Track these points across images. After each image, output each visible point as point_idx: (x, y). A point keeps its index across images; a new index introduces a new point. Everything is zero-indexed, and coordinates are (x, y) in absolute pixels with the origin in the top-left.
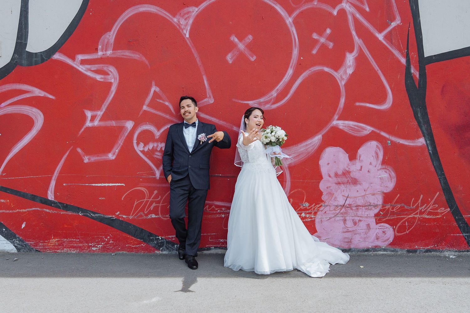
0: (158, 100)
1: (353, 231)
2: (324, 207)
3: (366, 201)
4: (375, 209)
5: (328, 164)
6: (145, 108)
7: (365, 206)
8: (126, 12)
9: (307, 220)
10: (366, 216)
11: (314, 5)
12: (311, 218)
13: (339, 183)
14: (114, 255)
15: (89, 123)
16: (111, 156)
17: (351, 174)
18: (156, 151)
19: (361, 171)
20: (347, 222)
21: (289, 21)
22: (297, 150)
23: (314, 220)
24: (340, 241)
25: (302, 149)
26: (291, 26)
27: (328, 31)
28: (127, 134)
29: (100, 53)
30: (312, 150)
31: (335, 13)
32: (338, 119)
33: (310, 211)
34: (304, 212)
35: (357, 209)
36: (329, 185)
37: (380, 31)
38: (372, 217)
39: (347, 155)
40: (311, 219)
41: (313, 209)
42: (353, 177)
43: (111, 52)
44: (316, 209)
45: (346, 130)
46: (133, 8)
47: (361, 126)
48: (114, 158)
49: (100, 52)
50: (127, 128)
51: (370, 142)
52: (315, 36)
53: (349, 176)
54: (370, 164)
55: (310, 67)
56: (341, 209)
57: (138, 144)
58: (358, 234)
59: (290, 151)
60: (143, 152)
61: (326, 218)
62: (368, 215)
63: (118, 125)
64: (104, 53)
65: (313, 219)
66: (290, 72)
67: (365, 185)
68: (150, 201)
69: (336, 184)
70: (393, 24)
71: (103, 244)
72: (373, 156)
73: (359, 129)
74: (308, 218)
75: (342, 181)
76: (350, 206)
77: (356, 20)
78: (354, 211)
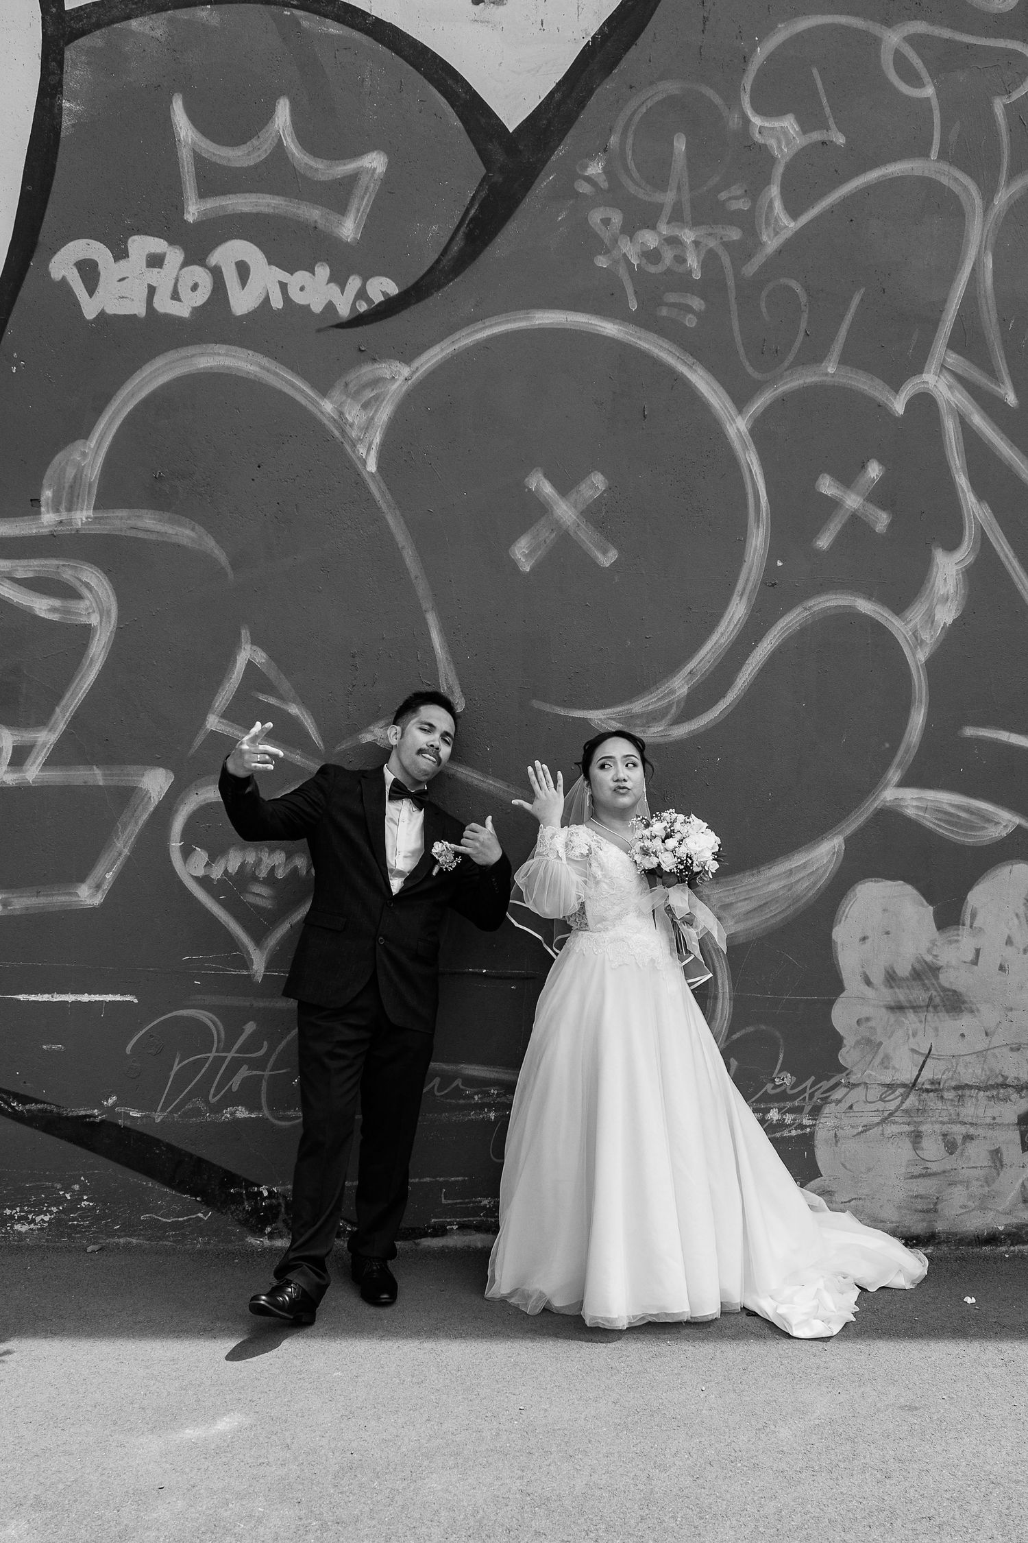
0: (262, 698)
1: (944, 1172)
2: (845, 1090)
3: (991, 1070)
4: (1021, 1097)
5: (864, 939)
6: (213, 722)
7: (987, 1088)
8: (148, 369)
9: (786, 1134)
10: (989, 1120)
11: (827, 374)
12: (802, 1127)
13: (897, 1008)
14: (94, 1251)
15: (6, 772)
16: (87, 896)
17: (941, 976)
18: (255, 879)
19: (976, 967)
20: (926, 1143)
21: (738, 429)
22: (758, 888)
23: (812, 1134)
24: (897, 1208)
25: (774, 886)
26: (745, 447)
27: (874, 471)
28: (145, 817)
29: (48, 518)
30: (809, 889)
31: (899, 406)
32: (903, 784)
33: (796, 1103)
34: (776, 1105)
35: (961, 1097)
36: (866, 1011)
38: (1008, 1125)
39: (931, 908)
40: (799, 1132)
41: (807, 1095)
42: (946, 985)
43: (91, 513)
44: (818, 1094)
45: (928, 824)
46: (172, 355)
47: (979, 809)
48: (97, 901)
49: (48, 512)
50: (146, 795)
51: (1010, 867)
52: (827, 486)
53: (933, 984)
54: (1006, 944)
55: (808, 596)
56: (905, 1097)
57: (187, 853)
58: (961, 1182)
59: (731, 892)
60: (204, 881)
61: (853, 1127)
62: (998, 1120)
63: (114, 781)
64: (64, 516)
65: (808, 1130)
66: (737, 610)
67: (989, 1015)
68: (228, 1059)
69: (891, 1008)
71: (54, 1209)
72: (1017, 915)
73: (973, 818)
74: (790, 1125)
75: (910, 1001)
76: (936, 1088)
77: (971, 439)
78: (948, 1103)
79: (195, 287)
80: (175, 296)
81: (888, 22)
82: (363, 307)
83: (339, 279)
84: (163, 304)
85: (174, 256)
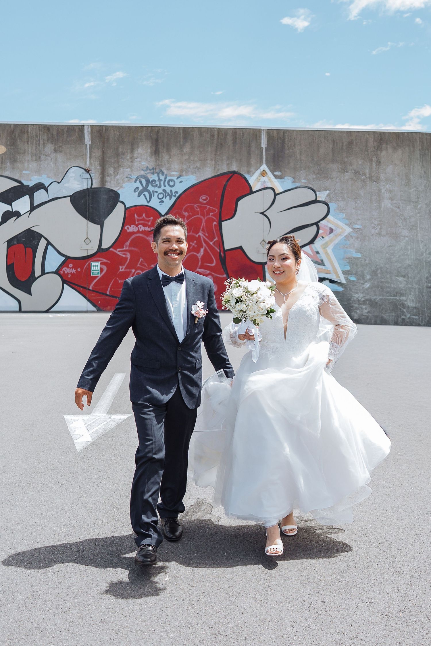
6: (138, 265)
15: (121, 270)
27: (195, 242)
29: (124, 249)
31: (197, 236)
32: (199, 269)
37: (211, 242)
43: (128, 248)
46: (134, 235)
47: (206, 271)
63: (130, 270)
64: (126, 248)
70: (215, 240)
77: (204, 238)
79: (137, 229)
80: (135, 230)
81: (195, 204)
82: (151, 230)
83: (149, 228)
84: (134, 231)
85: (135, 227)
